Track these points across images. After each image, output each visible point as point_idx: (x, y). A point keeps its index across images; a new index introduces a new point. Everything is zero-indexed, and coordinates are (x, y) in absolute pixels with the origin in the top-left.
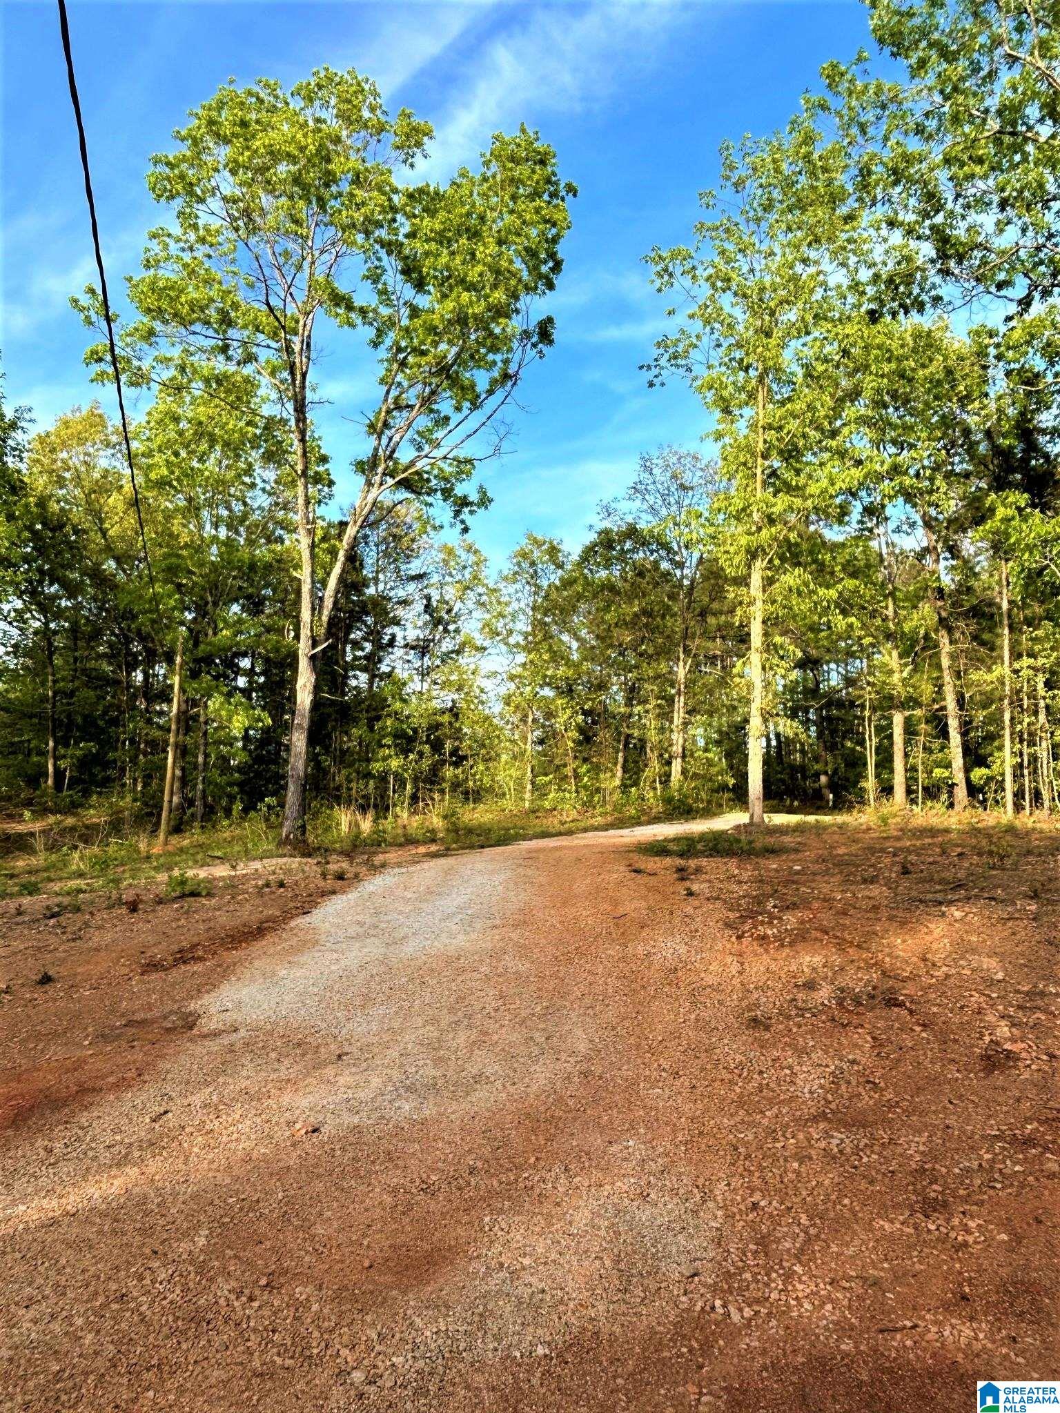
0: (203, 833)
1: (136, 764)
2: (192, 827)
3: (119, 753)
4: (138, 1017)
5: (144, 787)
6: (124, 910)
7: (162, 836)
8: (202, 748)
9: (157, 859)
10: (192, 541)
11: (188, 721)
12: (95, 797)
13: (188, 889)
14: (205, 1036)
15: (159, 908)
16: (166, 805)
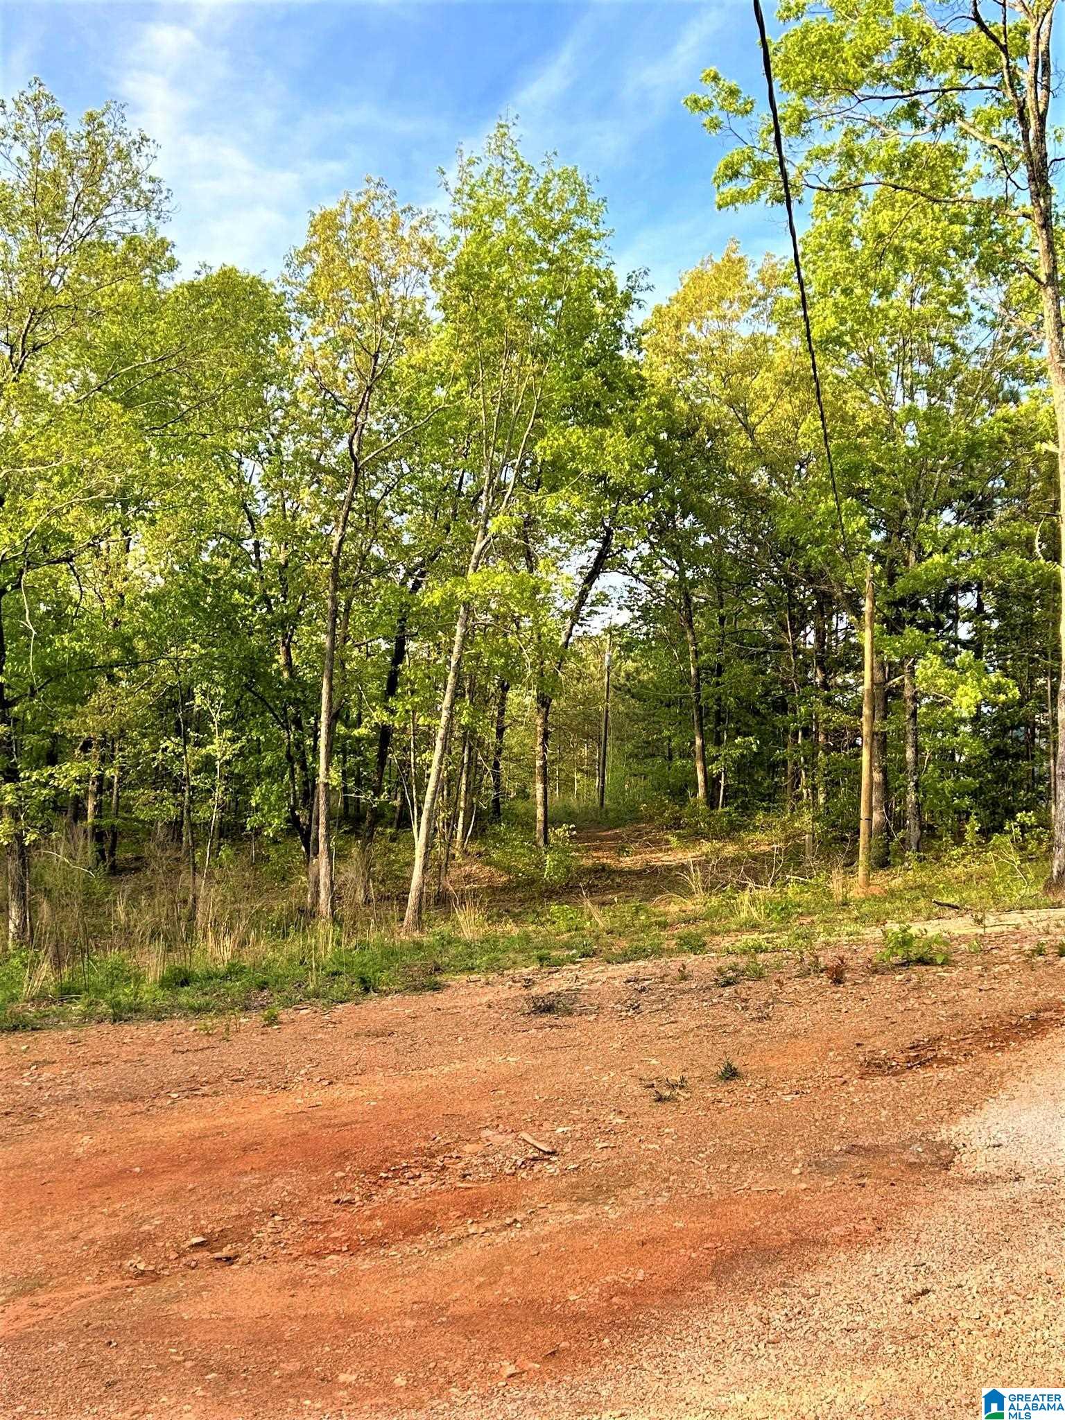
0: (923, 868)
1: (814, 765)
2: (904, 859)
3: (789, 750)
4: (866, 1140)
5: (827, 800)
6: (824, 980)
7: (861, 871)
8: (910, 739)
9: (859, 907)
10: (875, 421)
11: (887, 697)
12: (760, 816)
13: (914, 952)
14: (970, 1182)
15: (874, 979)
16: (863, 826)
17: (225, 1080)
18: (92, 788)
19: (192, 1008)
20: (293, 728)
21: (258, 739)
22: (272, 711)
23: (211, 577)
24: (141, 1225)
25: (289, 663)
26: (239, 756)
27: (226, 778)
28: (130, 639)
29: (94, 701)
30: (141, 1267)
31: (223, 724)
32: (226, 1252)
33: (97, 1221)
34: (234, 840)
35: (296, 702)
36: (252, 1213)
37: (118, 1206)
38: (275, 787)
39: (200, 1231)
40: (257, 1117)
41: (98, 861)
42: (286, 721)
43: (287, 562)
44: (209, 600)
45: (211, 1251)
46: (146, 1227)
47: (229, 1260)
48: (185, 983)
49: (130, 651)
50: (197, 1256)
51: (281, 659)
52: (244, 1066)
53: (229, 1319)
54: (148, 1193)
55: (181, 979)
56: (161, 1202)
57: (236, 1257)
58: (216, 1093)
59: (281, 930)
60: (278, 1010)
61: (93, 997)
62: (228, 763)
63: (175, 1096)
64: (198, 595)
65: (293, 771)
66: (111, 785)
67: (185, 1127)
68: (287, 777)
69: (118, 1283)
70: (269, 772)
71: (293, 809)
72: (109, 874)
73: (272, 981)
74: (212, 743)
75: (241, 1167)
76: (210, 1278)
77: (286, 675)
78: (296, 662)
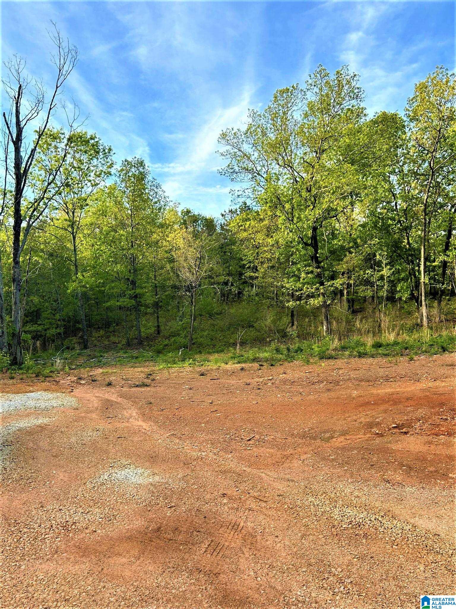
17: (398, 377)
18: (345, 286)
19: (383, 354)
20: (411, 264)
21: (399, 269)
22: (403, 259)
23: (380, 216)
24: (376, 419)
25: (408, 243)
26: (392, 274)
27: (388, 282)
28: (356, 240)
29: (345, 260)
30: (377, 432)
31: (386, 265)
32: (404, 430)
33: (362, 417)
34: (392, 302)
35: (412, 255)
36: (412, 419)
37: (368, 413)
38: (405, 284)
39: (395, 423)
40: (410, 389)
41: (349, 309)
42: (408, 262)
43: (407, 208)
44: (380, 224)
45: (399, 429)
46: (377, 420)
47: (406, 433)
48: (380, 346)
49: (356, 243)
50: (395, 430)
51: (406, 241)
52: (404, 373)
53: (409, 451)
54: (377, 410)
55: (378, 345)
56: (381, 413)
57: (408, 432)
58: (395, 381)
59: (411, 330)
60: (414, 356)
61: (351, 350)
62: (389, 277)
63: (382, 381)
64: (377, 223)
65: (411, 279)
66: (351, 286)
67: (387, 391)
68: (409, 280)
69: (370, 436)
70: (403, 279)
71: (412, 291)
72: (352, 313)
73: (409, 347)
74: (383, 271)
75: (407, 404)
76: (400, 438)
77: (408, 246)
78: (411, 242)
